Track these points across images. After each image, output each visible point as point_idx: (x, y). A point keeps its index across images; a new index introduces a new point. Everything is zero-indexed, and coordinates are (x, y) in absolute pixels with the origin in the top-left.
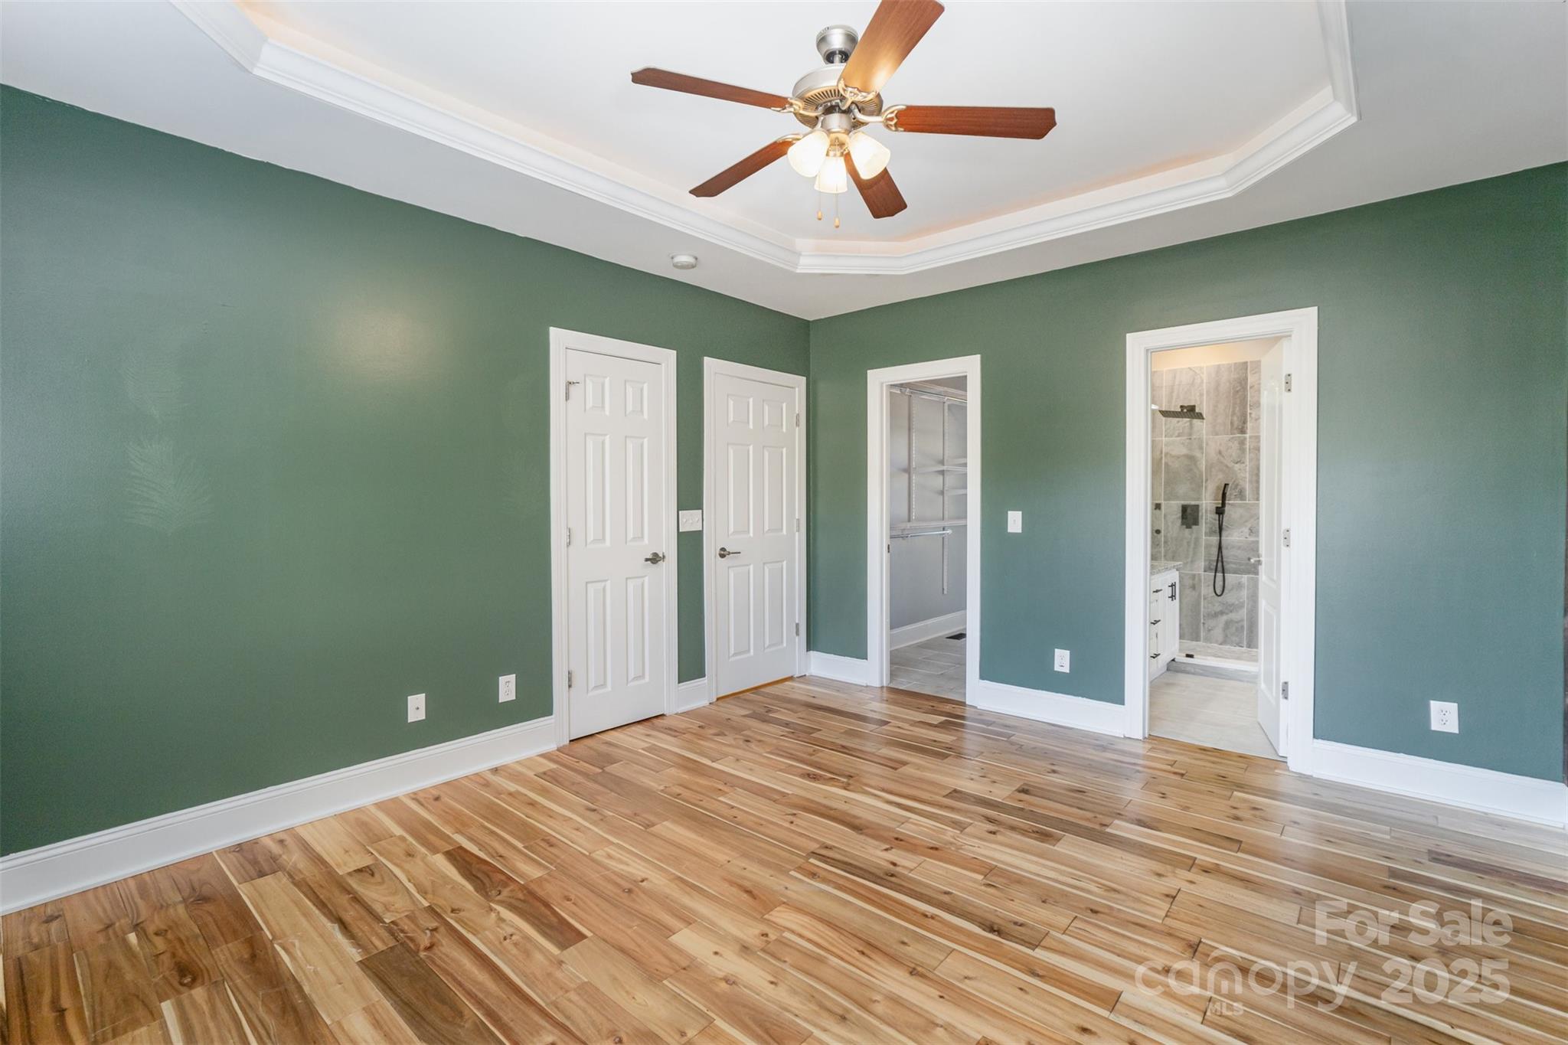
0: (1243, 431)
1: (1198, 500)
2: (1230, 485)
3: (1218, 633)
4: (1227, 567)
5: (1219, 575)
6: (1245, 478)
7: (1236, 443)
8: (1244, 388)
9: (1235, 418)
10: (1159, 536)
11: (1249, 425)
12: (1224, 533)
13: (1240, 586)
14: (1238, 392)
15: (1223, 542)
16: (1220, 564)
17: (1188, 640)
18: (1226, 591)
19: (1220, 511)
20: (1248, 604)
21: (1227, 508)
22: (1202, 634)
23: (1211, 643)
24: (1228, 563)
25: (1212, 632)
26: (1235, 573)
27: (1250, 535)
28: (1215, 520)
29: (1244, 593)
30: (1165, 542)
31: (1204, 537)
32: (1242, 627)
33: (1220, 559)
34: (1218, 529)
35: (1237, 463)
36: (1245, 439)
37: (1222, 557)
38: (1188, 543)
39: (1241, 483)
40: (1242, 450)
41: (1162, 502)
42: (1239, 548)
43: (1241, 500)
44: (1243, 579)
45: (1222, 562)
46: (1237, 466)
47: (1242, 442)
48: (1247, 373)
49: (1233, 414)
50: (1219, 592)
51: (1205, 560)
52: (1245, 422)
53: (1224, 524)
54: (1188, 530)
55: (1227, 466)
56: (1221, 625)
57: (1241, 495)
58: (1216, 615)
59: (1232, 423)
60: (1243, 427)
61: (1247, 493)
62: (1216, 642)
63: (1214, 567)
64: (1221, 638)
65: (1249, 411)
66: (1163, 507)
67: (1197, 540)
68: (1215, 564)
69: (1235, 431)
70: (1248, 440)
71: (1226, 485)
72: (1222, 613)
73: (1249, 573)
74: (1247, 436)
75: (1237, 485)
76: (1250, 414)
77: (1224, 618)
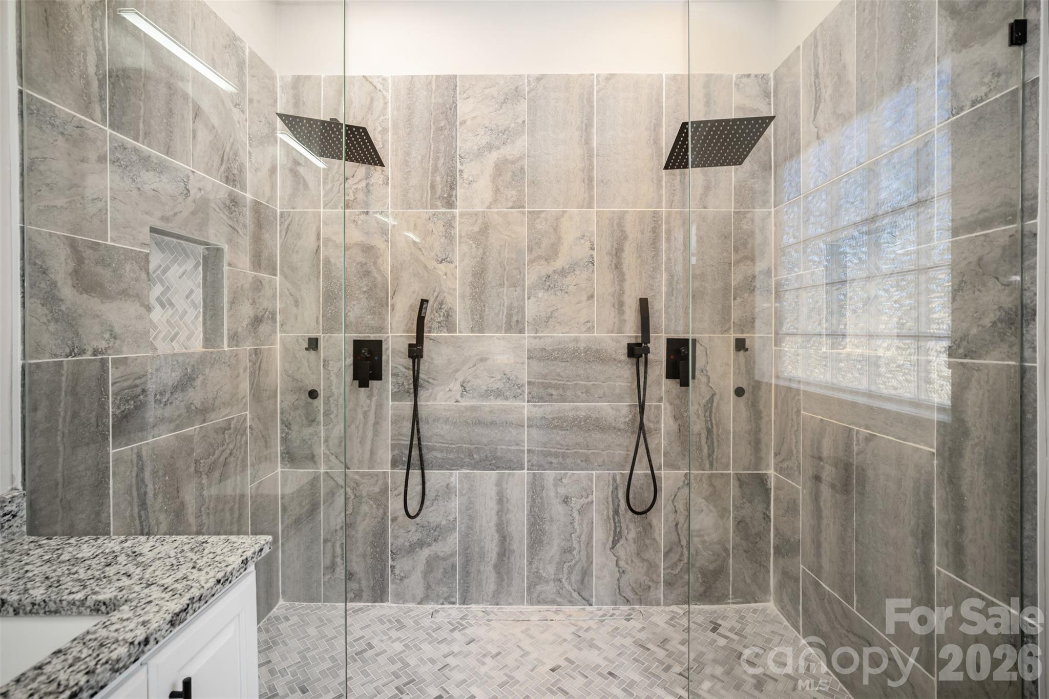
0: (450, 203)
1: (380, 332)
2: (430, 303)
3: (415, 582)
4: (428, 456)
5: (415, 474)
6: (454, 289)
7: (440, 224)
8: (452, 124)
9: (438, 179)
10: (315, 402)
11: (460, 192)
12: (422, 393)
13: (448, 490)
14: (441, 129)
15: (422, 413)
16: (415, 453)
17: (367, 601)
18: (427, 503)
19: (415, 352)
20: (461, 523)
21: (427, 344)
22: (391, 588)
23: (404, 602)
24: (433, 449)
25: (406, 581)
26: (441, 467)
27: (462, 396)
28: (408, 369)
29: (455, 504)
30: (327, 414)
31: (391, 403)
32: (453, 567)
33: (415, 442)
34: (412, 386)
35: (441, 262)
36: (454, 217)
37: (419, 439)
38: (365, 414)
39: (449, 299)
40: (450, 238)
41: (320, 335)
42: (446, 421)
43: (449, 331)
44: (453, 479)
45: (420, 450)
46: (442, 268)
47: (449, 225)
48: (454, 96)
49: (435, 170)
50: (413, 507)
51: (393, 447)
52: (452, 186)
53: (421, 376)
54: (363, 389)
55: (425, 267)
56: (421, 567)
57: (448, 323)
58: (412, 549)
59: (433, 187)
60: (450, 196)
61: (459, 317)
62: (413, 599)
63: (405, 459)
64: (420, 592)
65: (459, 167)
66: (321, 344)
67: (380, 406)
68: (407, 452)
69: (439, 203)
70: (458, 218)
71: (424, 302)
72: (421, 544)
73: (462, 467)
74: (457, 212)
75: (441, 304)
76: (461, 171)
77: (425, 553)
